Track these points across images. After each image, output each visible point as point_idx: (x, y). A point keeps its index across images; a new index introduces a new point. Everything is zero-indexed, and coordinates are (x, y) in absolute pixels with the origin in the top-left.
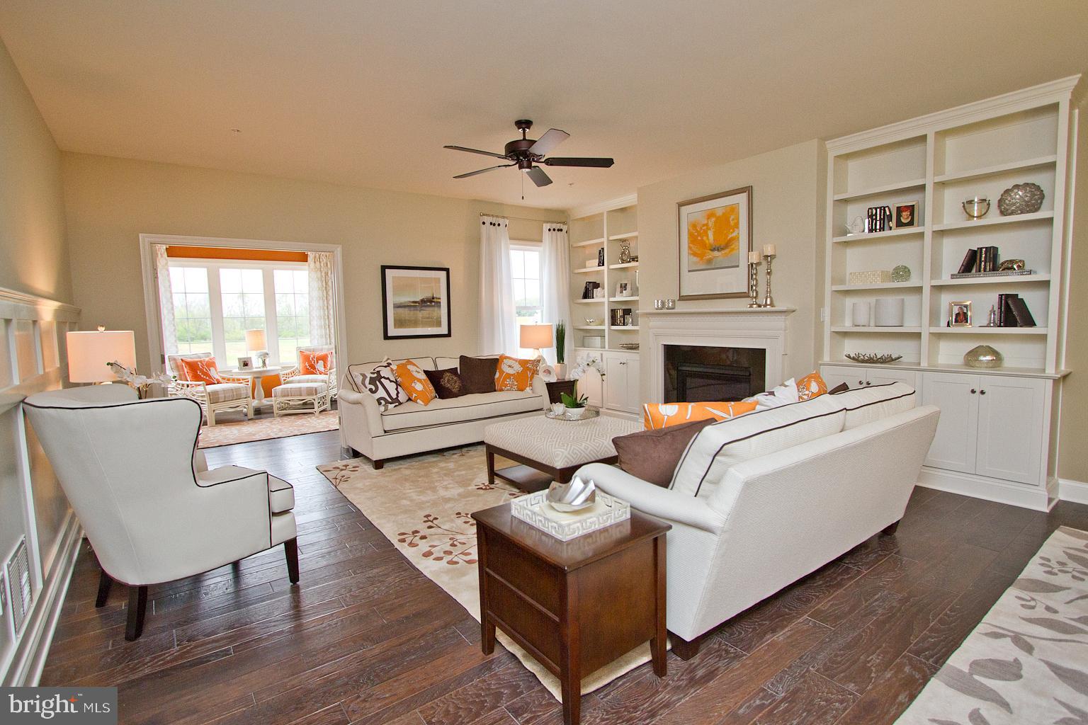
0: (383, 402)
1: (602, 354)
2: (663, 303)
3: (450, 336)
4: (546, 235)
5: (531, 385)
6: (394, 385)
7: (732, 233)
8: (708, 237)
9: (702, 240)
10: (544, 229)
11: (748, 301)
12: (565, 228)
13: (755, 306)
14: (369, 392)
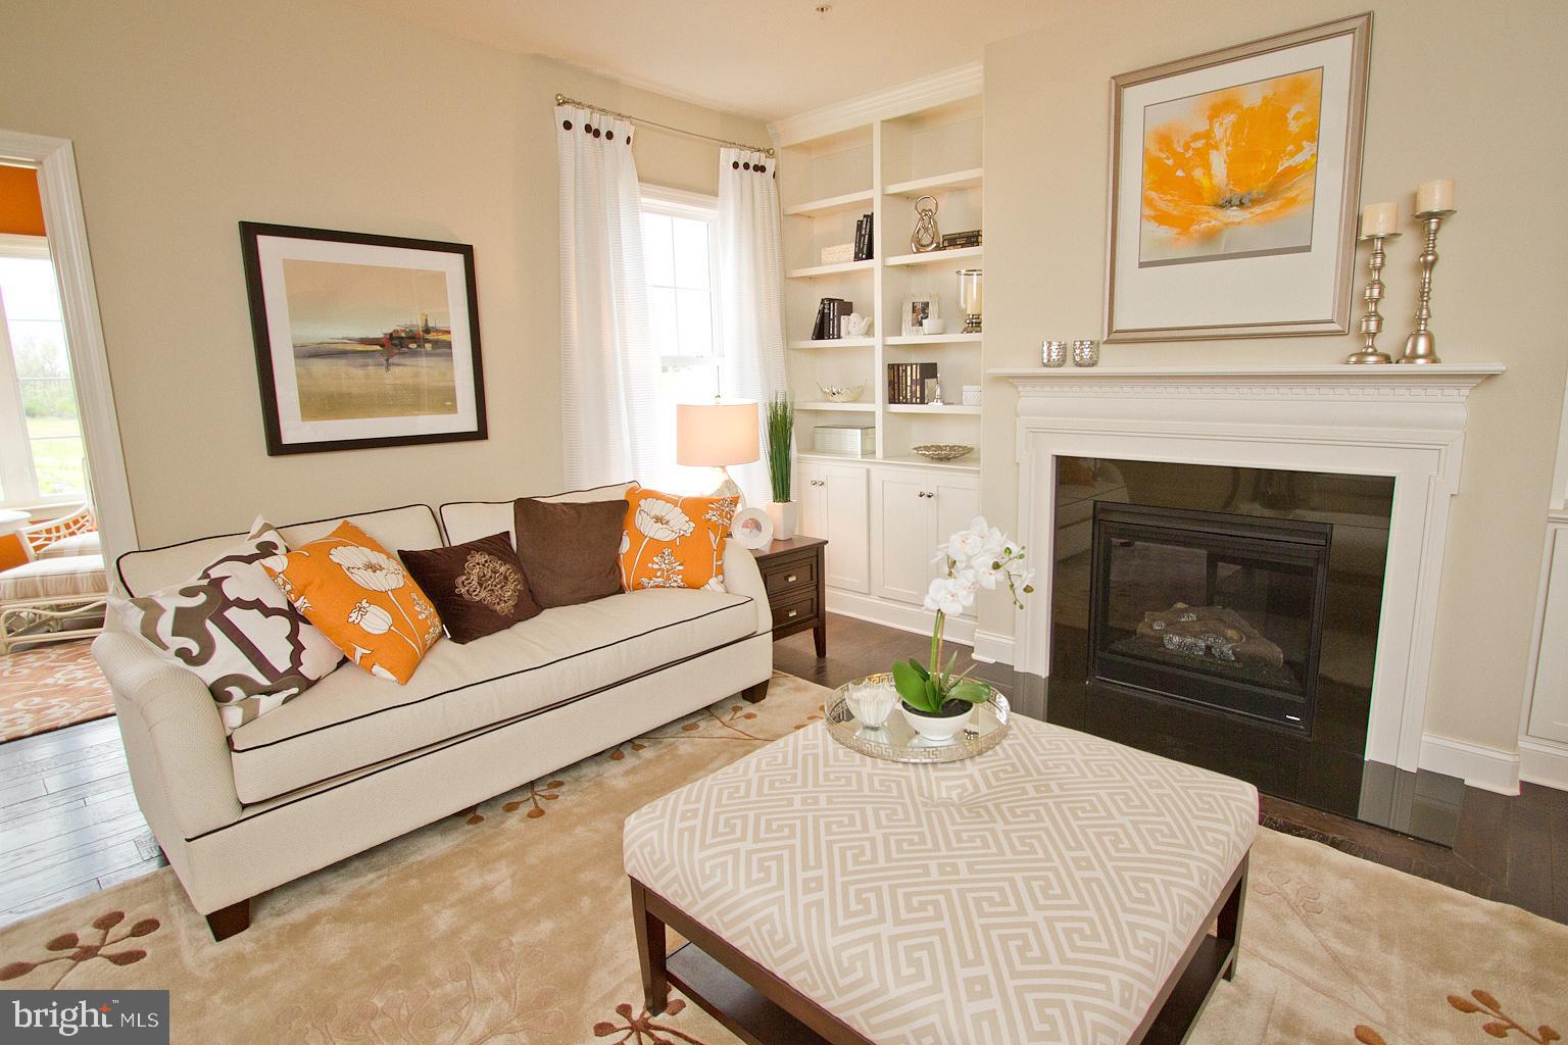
0: (237, 692)
1: (868, 471)
2: (1063, 348)
3: (485, 437)
4: (728, 178)
5: (720, 571)
6: (283, 625)
7: (1292, 155)
8: (1207, 166)
9: (1189, 178)
10: (722, 162)
11: (1349, 345)
12: (770, 165)
13: (1372, 359)
14: (180, 662)
